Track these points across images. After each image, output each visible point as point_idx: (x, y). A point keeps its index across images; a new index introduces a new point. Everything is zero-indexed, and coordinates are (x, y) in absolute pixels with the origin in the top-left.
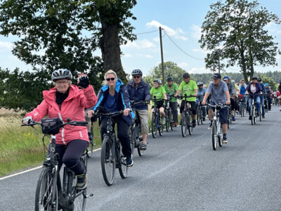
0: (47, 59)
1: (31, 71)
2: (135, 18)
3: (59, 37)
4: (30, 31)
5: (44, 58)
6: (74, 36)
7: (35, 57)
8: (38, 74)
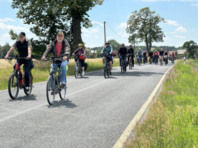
0: (47, 34)
1: (39, 40)
2: (88, 16)
3: (54, 24)
4: (41, 22)
5: (46, 34)
6: (61, 24)
7: (42, 33)
8: (42, 42)
